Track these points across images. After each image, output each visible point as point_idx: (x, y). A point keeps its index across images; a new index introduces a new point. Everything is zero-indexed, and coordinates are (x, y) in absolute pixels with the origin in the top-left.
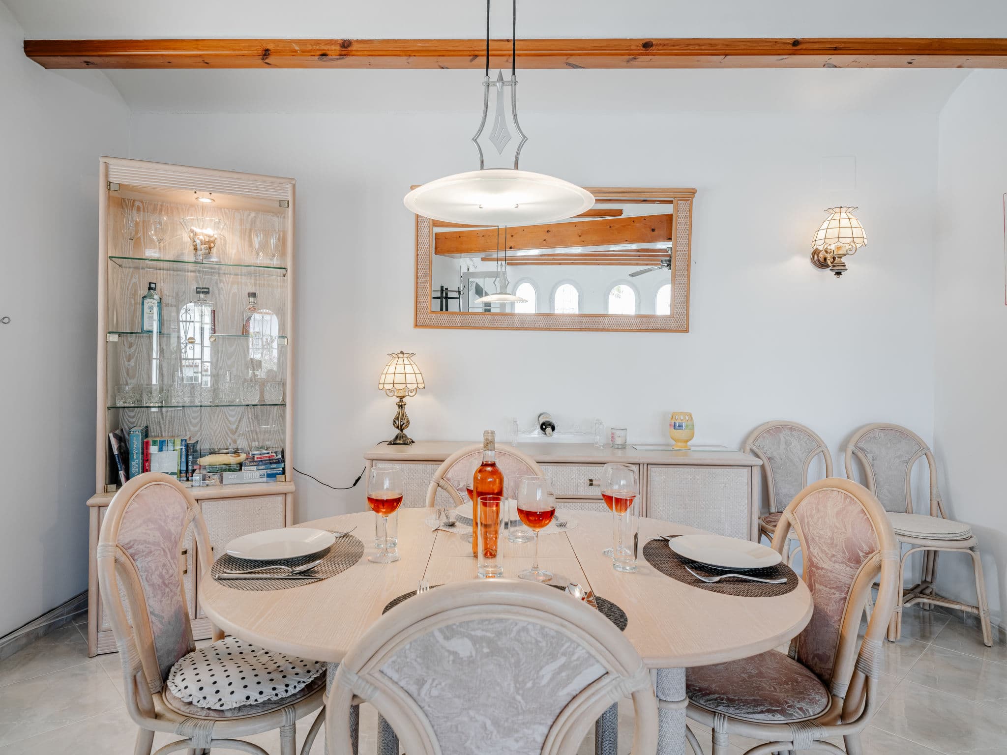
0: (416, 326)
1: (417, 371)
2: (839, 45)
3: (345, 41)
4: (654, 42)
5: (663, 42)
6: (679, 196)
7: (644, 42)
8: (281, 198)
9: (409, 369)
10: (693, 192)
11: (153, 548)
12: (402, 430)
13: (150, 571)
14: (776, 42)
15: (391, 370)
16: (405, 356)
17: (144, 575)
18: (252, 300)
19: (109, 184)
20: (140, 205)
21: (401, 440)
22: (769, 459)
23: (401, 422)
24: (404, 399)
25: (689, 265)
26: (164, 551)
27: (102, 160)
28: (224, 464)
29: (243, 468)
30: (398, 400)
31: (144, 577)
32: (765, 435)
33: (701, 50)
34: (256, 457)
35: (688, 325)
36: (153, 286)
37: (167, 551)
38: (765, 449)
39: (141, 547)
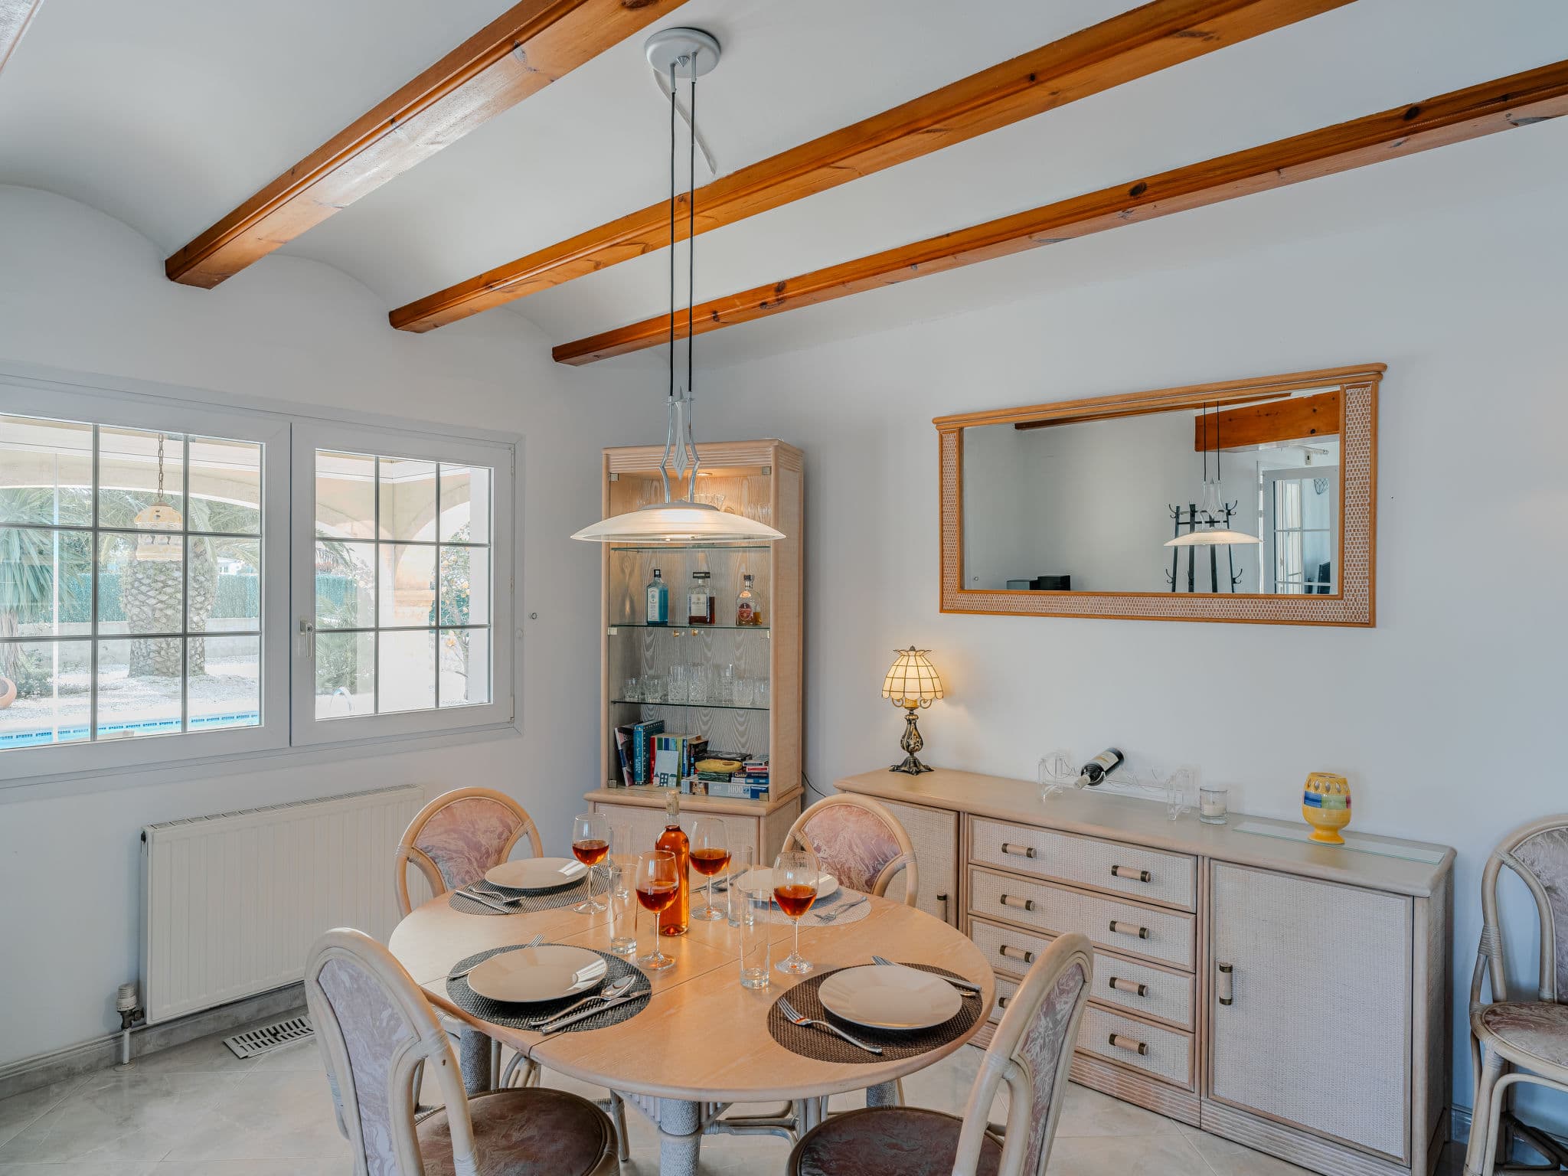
0: (942, 610)
1: (934, 675)
2: (1510, 91)
3: (779, 283)
4: (1148, 183)
5: (1161, 179)
6: (1346, 380)
7: (1132, 187)
8: (765, 464)
9: (924, 672)
10: (1378, 371)
11: (454, 855)
12: (911, 753)
13: (452, 875)
14: (1370, 122)
15: (900, 672)
16: (918, 654)
17: (446, 878)
18: (747, 583)
19: (609, 474)
20: (658, 484)
21: (913, 767)
22: (1547, 889)
23: (912, 742)
24: (915, 712)
25: (1373, 504)
26: (469, 859)
27: (604, 452)
28: (715, 773)
29: (732, 778)
30: (908, 712)
31: (446, 879)
32: (1539, 839)
33: (1228, 173)
34: (748, 767)
35: (1373, 613)
36: (657, 573)
37: (473, 860)
38: (1537, 868)
39: (440, 853)
